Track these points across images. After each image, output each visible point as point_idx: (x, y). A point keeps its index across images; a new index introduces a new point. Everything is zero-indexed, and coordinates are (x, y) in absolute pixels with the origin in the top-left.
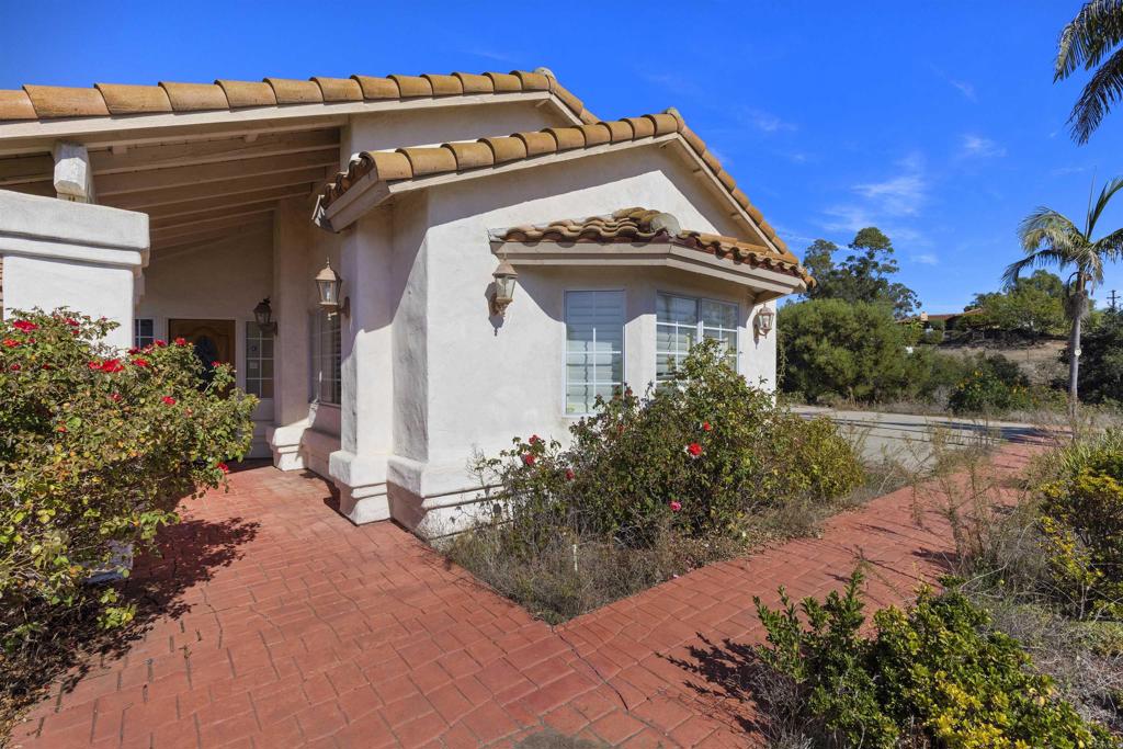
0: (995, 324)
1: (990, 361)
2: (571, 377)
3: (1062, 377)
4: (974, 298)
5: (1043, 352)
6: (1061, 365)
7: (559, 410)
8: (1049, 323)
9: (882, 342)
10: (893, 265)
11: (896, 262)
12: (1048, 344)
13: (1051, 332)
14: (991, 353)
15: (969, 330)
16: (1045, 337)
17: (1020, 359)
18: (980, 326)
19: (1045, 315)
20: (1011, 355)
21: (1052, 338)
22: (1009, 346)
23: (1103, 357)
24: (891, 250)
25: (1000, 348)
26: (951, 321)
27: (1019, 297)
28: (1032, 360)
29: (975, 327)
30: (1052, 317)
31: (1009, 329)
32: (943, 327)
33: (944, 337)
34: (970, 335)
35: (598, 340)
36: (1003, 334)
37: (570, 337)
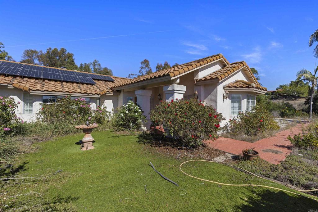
0: (285, 93)
1: (285, 104)
2: (232, 109)
3: (305, 108)
4: (278, 86)
5: (299, 101)
6: (304, 105)
7: (230, 115)
8: (300, 93)
9: (260, 99)
10: (258, 78)
11: (259, 77)
12: (300, 99)
13: (301, 96)
14: (285, 102)
15: (278, 95)
16: (299, 97)
17: (293, 104)
18: (281, 94)
19: (299, 91)
20: (291, 102)
21: (301, 97)
22: (289, 100)
23: (316, 103)
24: (258, 74)
25: (287, 100)
26: (273, 93)
27: (292, 87)
28: (296, 103)
29: (280, 94)
30: (301, 92)
31: (289, 95)
32: (271, 94)
33: (271, 97)
34: (278, 96)
35: (237, 103)
36: (288, 96)
37: (232, 103)
